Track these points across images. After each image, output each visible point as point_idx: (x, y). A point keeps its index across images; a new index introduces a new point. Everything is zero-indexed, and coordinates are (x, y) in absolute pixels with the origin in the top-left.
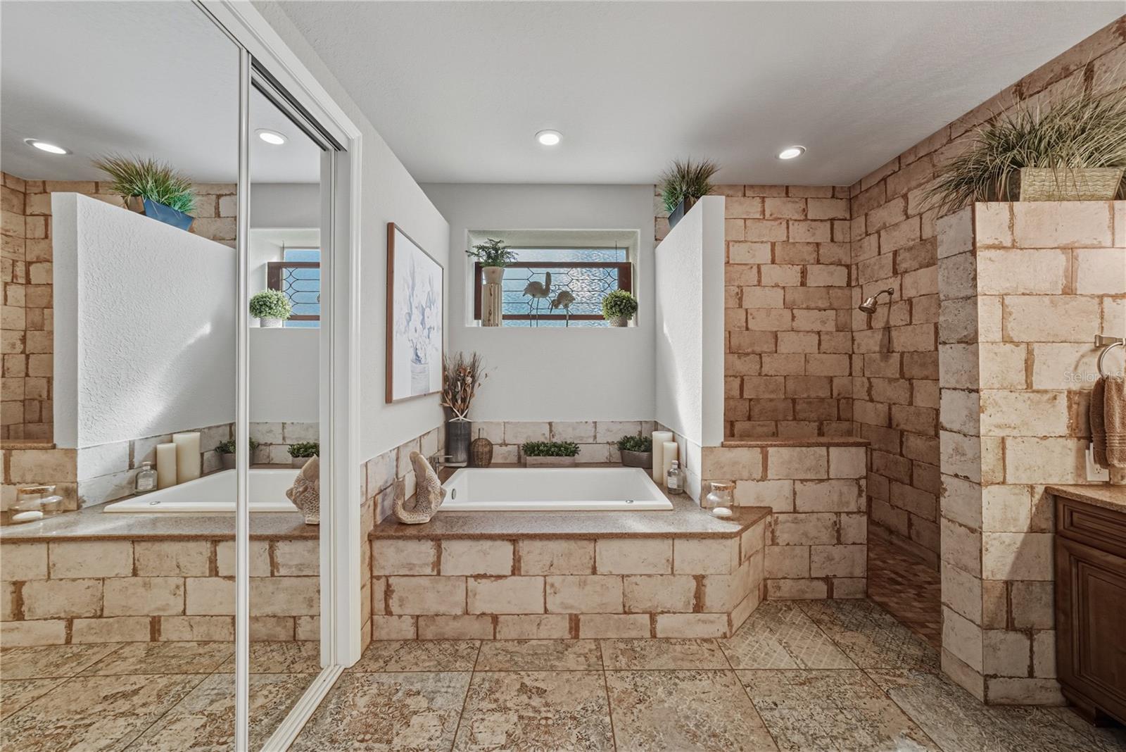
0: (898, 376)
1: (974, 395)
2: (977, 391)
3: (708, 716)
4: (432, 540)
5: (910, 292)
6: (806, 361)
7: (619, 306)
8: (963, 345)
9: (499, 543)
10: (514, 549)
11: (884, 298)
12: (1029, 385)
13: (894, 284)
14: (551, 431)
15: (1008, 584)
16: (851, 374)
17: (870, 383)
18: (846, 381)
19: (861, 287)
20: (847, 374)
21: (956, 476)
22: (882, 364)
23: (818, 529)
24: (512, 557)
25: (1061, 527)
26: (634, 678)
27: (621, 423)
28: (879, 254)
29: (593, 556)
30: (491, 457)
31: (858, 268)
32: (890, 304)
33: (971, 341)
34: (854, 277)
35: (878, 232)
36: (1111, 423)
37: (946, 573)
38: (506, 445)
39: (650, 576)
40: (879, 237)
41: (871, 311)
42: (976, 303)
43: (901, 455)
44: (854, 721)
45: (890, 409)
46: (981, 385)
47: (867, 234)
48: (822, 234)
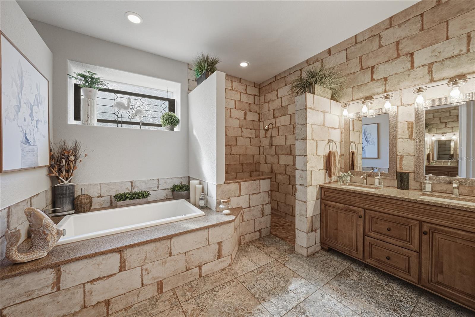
0: (274, 154)
1: (306, 157)
2: (306, 156)
3: (232, 303)
4: (51, 268)
5: (278, 125)
6: (246, 149)
7: (170, 120)
8: (303, 140)
9: (110, 255)
10: (121, 256)
11: (271, 126)
12: (317, 154)
13: (273, 121)
14: (132, 186)
15: (312, 217)
16: (259, 154)
17: (266, 157)
18: (258, 156)
19: (263, 122)
20: (258, 154)
21: (300, 185)
22: (270, 150)
23: (256, 212)
24: (119, 261)
25: (322, 197)
26: (196, 301)
27: (172, 178)
28: (269, 110)
29: (170, 247)
30: (91, 206)
31: (262, 115)
32: (272, 128)
33: (305, 139)
34: (261, 118)
35: (269, 102)
36: (332, 164)
37: (297, 218)
38: (102, 197)
39: (198, 249)
40: (269, 104)
41: (266, 130)
42: (306, 126)
43: (275, 182)
44: (279, 279)
45: (272, 166)
46: (308, 154)
47: (265, 103)
48: (251, 100)
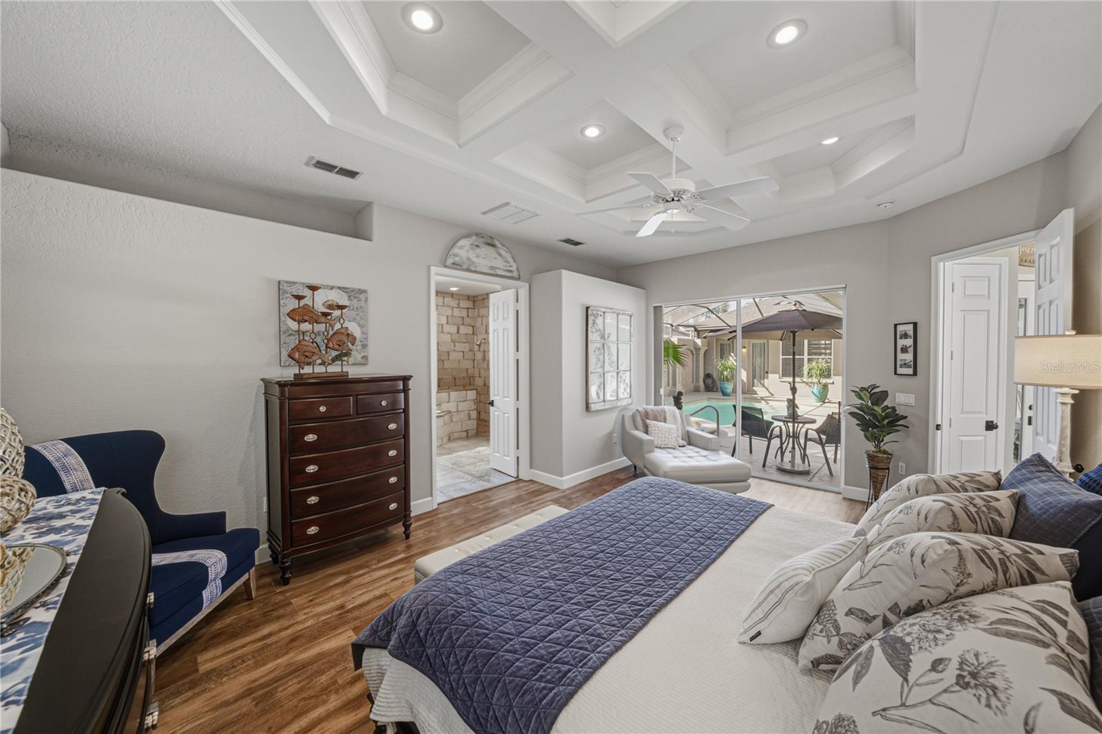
6: (459, 363)
11: (483, 341)
13: (486, 337)
16: (474, 368)
17: (480, 371)
18: (472, 370)
19: (477, 335)
22: (483, 364)
23: (463, 416)
28: (482, 325)
31: (476, 328)
32: (485, 343)
34: (474, 331)
35: (481, 318)
41: (479, 345)
47: (479, 316)
48: (464, 314)
